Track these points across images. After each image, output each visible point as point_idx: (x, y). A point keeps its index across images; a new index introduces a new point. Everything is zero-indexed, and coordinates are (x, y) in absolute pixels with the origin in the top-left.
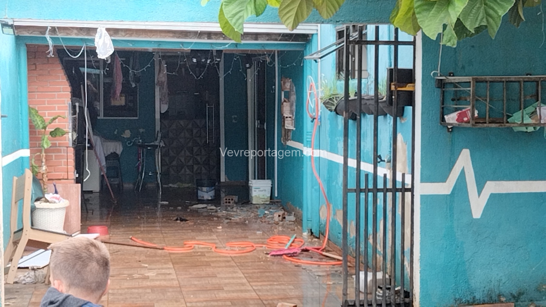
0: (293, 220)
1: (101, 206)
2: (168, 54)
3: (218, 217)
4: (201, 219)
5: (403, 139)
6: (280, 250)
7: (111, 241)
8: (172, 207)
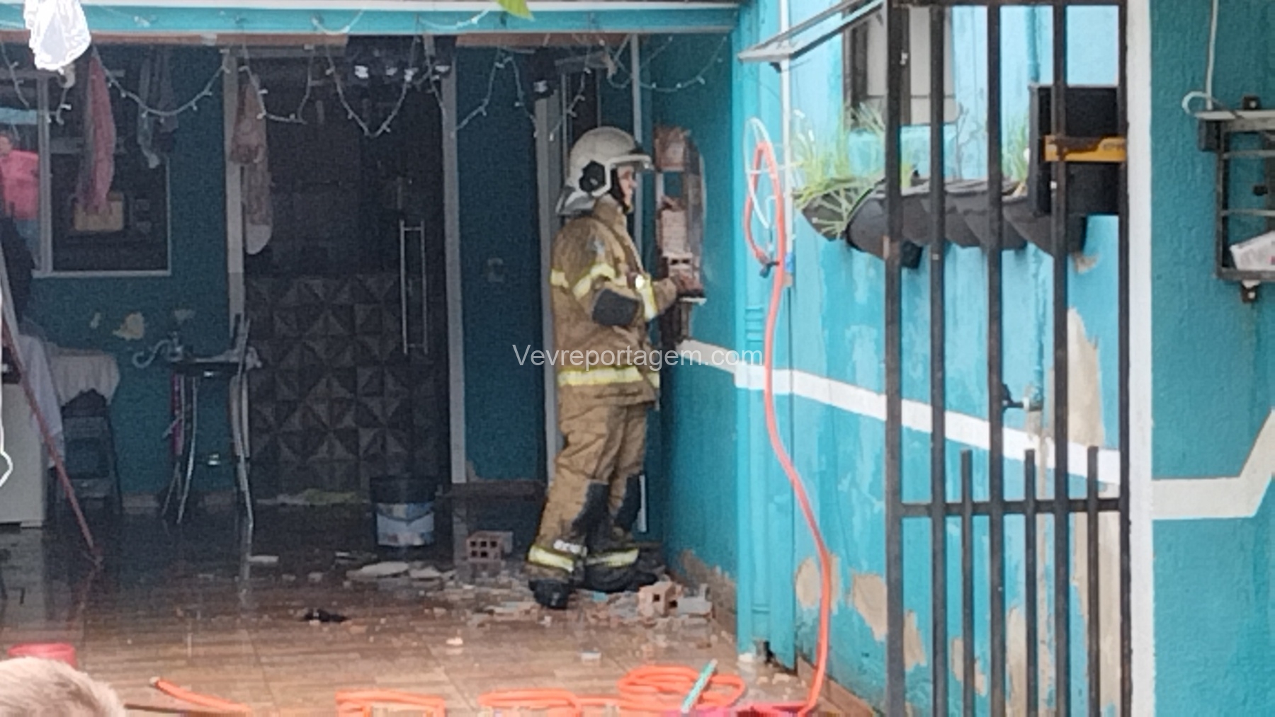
0: (703, 612)
1: (51, 576)
3: (448, 605)
4: (392, 614)
5: (1083, 330)
8: (291, 572)
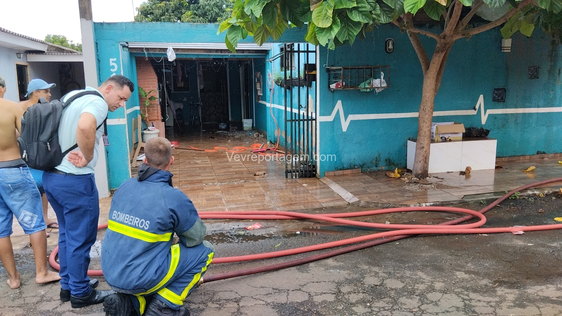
0: (263, 137)
1: (175, 133)
2: (202, 62)
3: (229, 136)
4: (221, 137)
5: (311, 97)
6: (257, 150)
7: (180, 148)
8: (207, 132)
